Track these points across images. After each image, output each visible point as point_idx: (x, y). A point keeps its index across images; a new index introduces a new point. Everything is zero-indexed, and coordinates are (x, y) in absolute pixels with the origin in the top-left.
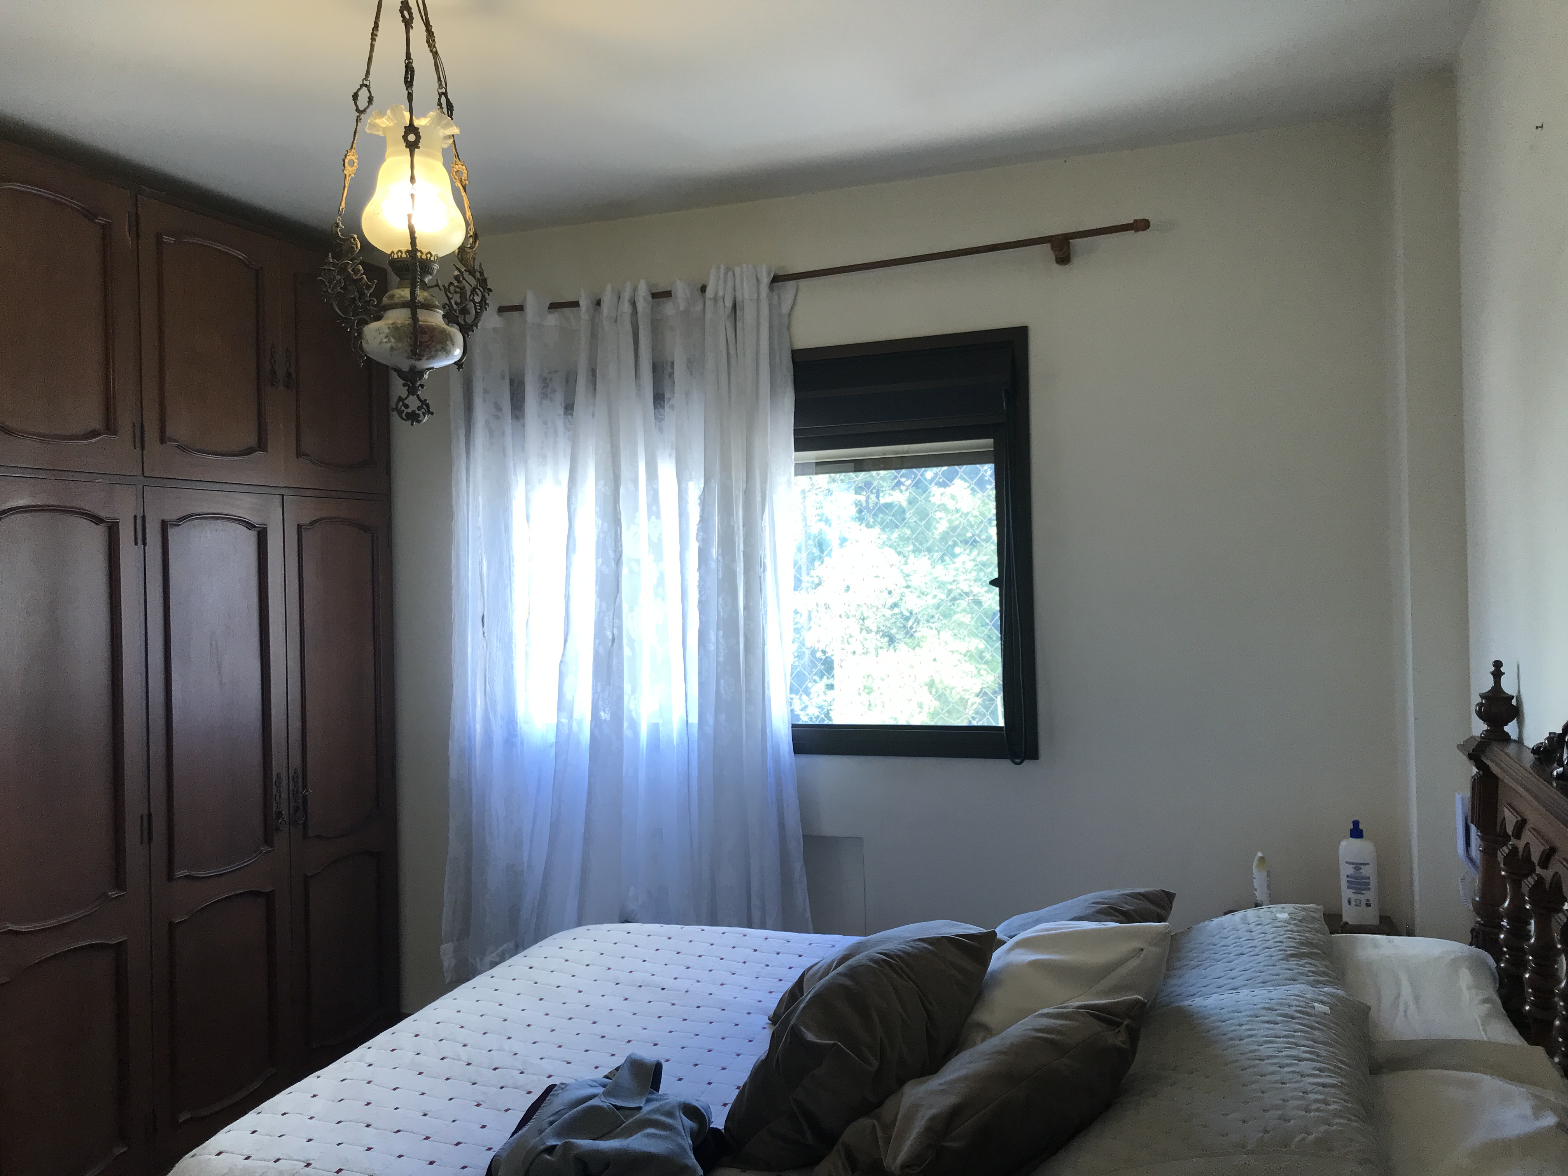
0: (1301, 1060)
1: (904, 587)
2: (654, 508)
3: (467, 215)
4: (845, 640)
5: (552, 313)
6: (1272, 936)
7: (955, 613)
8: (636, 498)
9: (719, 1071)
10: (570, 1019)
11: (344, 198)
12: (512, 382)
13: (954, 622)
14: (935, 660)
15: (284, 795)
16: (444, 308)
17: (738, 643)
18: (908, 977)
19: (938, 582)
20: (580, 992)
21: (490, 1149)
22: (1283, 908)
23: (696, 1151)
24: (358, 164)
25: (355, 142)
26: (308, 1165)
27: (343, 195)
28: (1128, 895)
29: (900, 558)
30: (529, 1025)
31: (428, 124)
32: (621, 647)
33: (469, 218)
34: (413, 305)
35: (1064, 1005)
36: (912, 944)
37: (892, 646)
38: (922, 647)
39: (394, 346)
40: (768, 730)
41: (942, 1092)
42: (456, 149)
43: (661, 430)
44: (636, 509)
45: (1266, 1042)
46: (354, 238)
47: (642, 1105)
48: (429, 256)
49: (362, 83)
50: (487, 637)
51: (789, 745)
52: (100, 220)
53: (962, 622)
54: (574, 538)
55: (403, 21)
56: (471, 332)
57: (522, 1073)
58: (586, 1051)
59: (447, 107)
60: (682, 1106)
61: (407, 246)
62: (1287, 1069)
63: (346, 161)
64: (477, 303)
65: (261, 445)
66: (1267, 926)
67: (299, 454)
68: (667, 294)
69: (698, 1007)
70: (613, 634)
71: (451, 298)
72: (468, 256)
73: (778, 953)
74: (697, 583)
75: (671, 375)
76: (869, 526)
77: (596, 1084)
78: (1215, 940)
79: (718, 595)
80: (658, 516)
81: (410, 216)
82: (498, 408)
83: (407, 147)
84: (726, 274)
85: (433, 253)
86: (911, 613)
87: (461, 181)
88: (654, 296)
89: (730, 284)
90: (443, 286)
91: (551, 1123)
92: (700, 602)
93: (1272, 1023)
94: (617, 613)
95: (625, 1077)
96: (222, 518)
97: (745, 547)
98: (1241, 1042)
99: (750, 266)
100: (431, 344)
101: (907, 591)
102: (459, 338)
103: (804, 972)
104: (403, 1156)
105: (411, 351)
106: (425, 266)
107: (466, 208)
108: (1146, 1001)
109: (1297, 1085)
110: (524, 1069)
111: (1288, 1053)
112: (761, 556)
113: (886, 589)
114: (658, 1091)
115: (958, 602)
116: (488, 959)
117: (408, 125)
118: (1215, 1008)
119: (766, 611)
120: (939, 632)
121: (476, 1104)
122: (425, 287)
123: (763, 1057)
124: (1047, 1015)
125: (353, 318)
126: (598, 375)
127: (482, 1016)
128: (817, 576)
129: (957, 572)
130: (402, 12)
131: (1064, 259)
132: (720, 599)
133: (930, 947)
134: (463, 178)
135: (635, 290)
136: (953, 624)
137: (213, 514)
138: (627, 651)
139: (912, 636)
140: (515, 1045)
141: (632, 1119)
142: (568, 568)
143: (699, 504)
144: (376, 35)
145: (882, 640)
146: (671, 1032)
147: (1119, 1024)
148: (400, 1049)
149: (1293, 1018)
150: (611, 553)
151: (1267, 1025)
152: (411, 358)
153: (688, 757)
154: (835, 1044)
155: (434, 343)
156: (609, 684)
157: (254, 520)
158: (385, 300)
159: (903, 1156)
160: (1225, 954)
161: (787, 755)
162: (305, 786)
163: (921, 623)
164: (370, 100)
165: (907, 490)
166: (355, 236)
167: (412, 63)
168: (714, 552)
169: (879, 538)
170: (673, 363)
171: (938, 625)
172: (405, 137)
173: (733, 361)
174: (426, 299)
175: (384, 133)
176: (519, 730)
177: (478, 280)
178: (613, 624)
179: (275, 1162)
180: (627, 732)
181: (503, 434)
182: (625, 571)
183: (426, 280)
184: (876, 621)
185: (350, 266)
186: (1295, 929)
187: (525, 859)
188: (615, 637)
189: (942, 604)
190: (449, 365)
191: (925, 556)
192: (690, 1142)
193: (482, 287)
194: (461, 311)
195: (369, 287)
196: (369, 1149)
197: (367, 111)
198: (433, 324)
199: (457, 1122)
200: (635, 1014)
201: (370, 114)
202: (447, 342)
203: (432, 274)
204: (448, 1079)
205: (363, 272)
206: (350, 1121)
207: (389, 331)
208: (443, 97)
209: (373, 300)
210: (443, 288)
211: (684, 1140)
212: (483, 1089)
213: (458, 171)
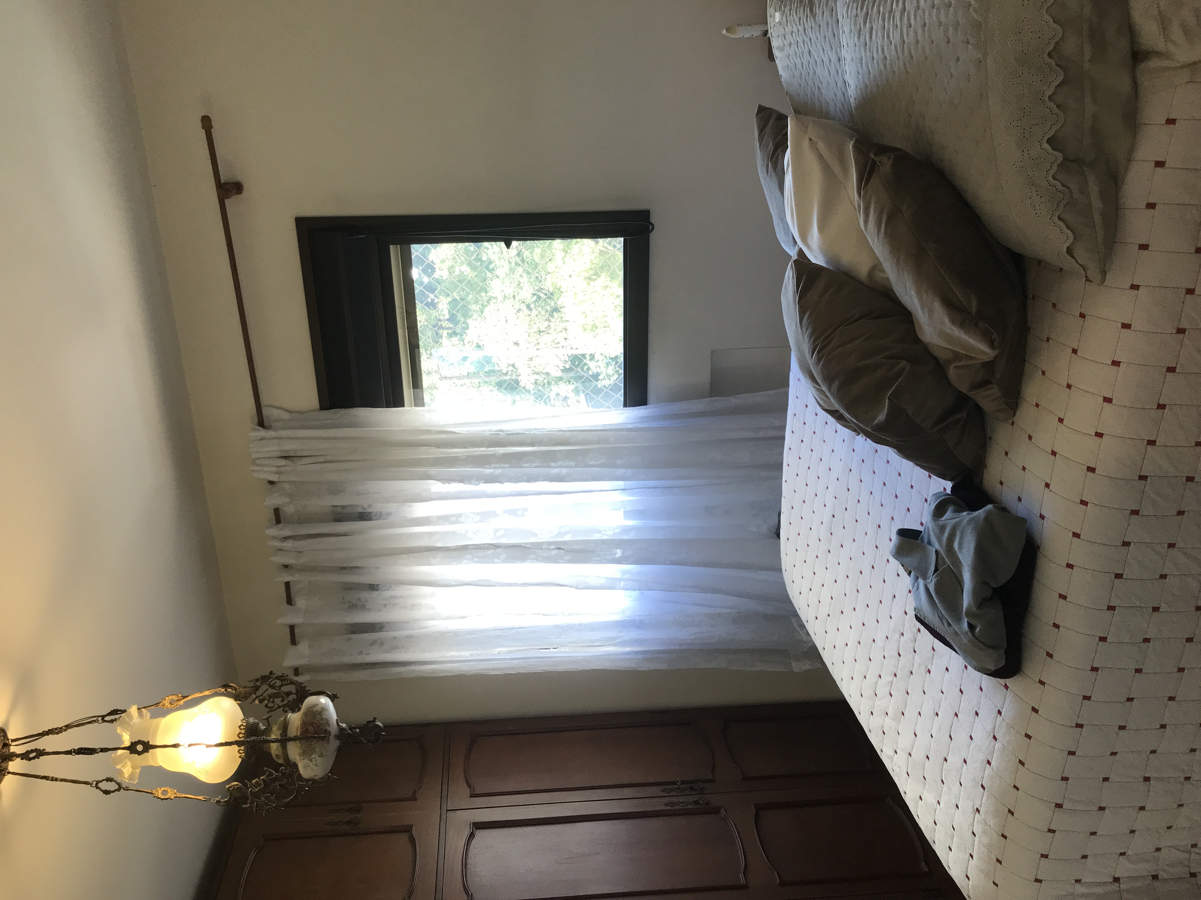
0: (904, 8)
1: (514, 301)
2: (453, 519)
3: (208, 694)
4: (556, 346)
5: (295, 603)
6: (794, 26)
7: (534, 260)
8: (446, 533)
9: (901, 479)
10: (858, 591)
11: (195, 797)
12: (353, 632)
13: (540, 260)
14: (570, 276)
15: (681, 799)
16: (286, 712)
17: (560, 451)
18: (832, 333)
19: (510, 274)
20: (836, 581)
21: (966, 667)
22: (771, 17)
23: (973, 508)
24: (165, 787)
25: (146, 791)
26: (978, 810)
27: (194, 799)
28: (760, 145)
29: (492, 302)
30: (864, 624)
31: (129, 733)
32: (565, 543)
33: (211, 692)
34: (284, 741)
35: (857, 207)
36: (804, 328)
37: (560, 309)
38: (560, 286)
39: (318, 754)
40: (629, 427)
41: (931, 311)
42: (152, 706)
43: (389, 514)
44: (454, 533)
45: (888, 37)
46: (230, 787)
47: (934, 550)
48: (242, 727)
49: (95, 788)
50: (557, 646)
51: (641, 409)
53: (541, 255)
54: (478, 581)
55: (38, 758)
56: (306, 688)
57: (903, 634)
58: (884, 581)
59: (115, 715)
60: (935, 518)
61: (235, 748)
62: (912, 22)
63: (163, 797)
64: (282, 683)
65: (408, 830)
66: (786, 30)
67: (414, 798)
68: (277, 511)
69: (848, 490)
70: (554, 549)
71: (278, 705)
72: (243, 692)
73: (805, 424)
74: (513, 484)
75: (343, 507)
76: (467, 327)
77: (916, 584)
78: (797, 74)
79: (523, 467)
80: (459, 516)
81: (208, 746)
82: (374, 643)
83: (148, 752)
84: (258, 465)
85: (240, 723)
86: (534, 295)
87: (178, 700)
88: (278, 521)
89: (267, 462)
90: (268, 713)
91: (949, 625)
92: (529, 480)
93: (872, 31)
94: (538, 546)
95: (912, 560)
96: (465, 859)
97: (483, 447)
98: (888, 58)
99: (251, 446)
100: (317, 724)
101: (517, 299)
102: (310, 700)
103: (823, 409)
104: (971, 736)
105: (322, 740)
106: (250, 730)
107: (202, 695)
108: (854, 139)
109: (927, 14)
110: (899, 632)
111: (898, 20)
112: (491, 434)
113: (516, 314)
114: (922, 532)
115: (525, 258)
116: (804, 638)
117: (129, 751)
118: (858, 78)
119: (535, 429)
120: (549, 273)
121: (928, 673)
122: (268, 731)
123: (896, 450)
124: (866, 222)
125: (297, 786)
126: (344, 565)
127: (856, 661)
128: (507, 368)
129: (502, 258)
130: (30, 759)
131: (237, 188)
132: (525, 465)
133: (807, 315)
134: (176, 699)
135: (274, 538)
136: (542, 261)
137: (463, 867)
138: (567, 538)
139: (552, 294)
140: (880, 638)
141: (946, 559)
142: (502, 585)
143: (449, 484)
144: (53, 777)
145: (555, 317)
146: (869, 513)
147: (874, 162)
148: (883, 728)
149: (867, 13)
150: (490, 552)
151: (874, 36)
152: (329, 739)
153: (649, 488)
154: (889, 399)
155: (316, 721)
156: (594, 551)
157: (467, 832)
158: (281, 761)
159: (984, 347)
160: (809, 66)
161: (647, 411)
162: (674, 783)
163: (542, 287)
164: (108, 780)
165: (438, 298)
166: (227, 786)
167: (74, 750)
168: (488, 471)
169: (476, 320)
170: (333, 506)
171: (543, 273)
172: (139, 753)
173: (330, 458)
174: (279, 729)
175: (138, 768)
176: (630, 618)
177: (262, 683)
178: (546, 549)
179: (975, 836)
180: (631, 536)
181: (395, 638)
182: (504, 541)
183: (263, 728)
184: (541, 322)
185: (253, 791)
186: (788, 7)
187: (728, 611)
188: (556, 547)
189: (527, 270)
190: (334, 706)
191: (490, 284)
192: (965, 513)
193: (268, 680)
194: (289, 697)
195: (271, 774)
196: (965, 761)
197: (119, 782)
198: (299, 723)
199: (943, 690)
200: (854, 540)
201: (122, 780)
202: (315, 709)
203: (258, 724)
204: (908, 693)
205: (257, 779)
206: (942, 773)
207: (306, 759)
208: (106, 719)
209: (281, 771)
210: (270, 713)
211: (964, 519)
212: (916, 666)
213: (171, 703)
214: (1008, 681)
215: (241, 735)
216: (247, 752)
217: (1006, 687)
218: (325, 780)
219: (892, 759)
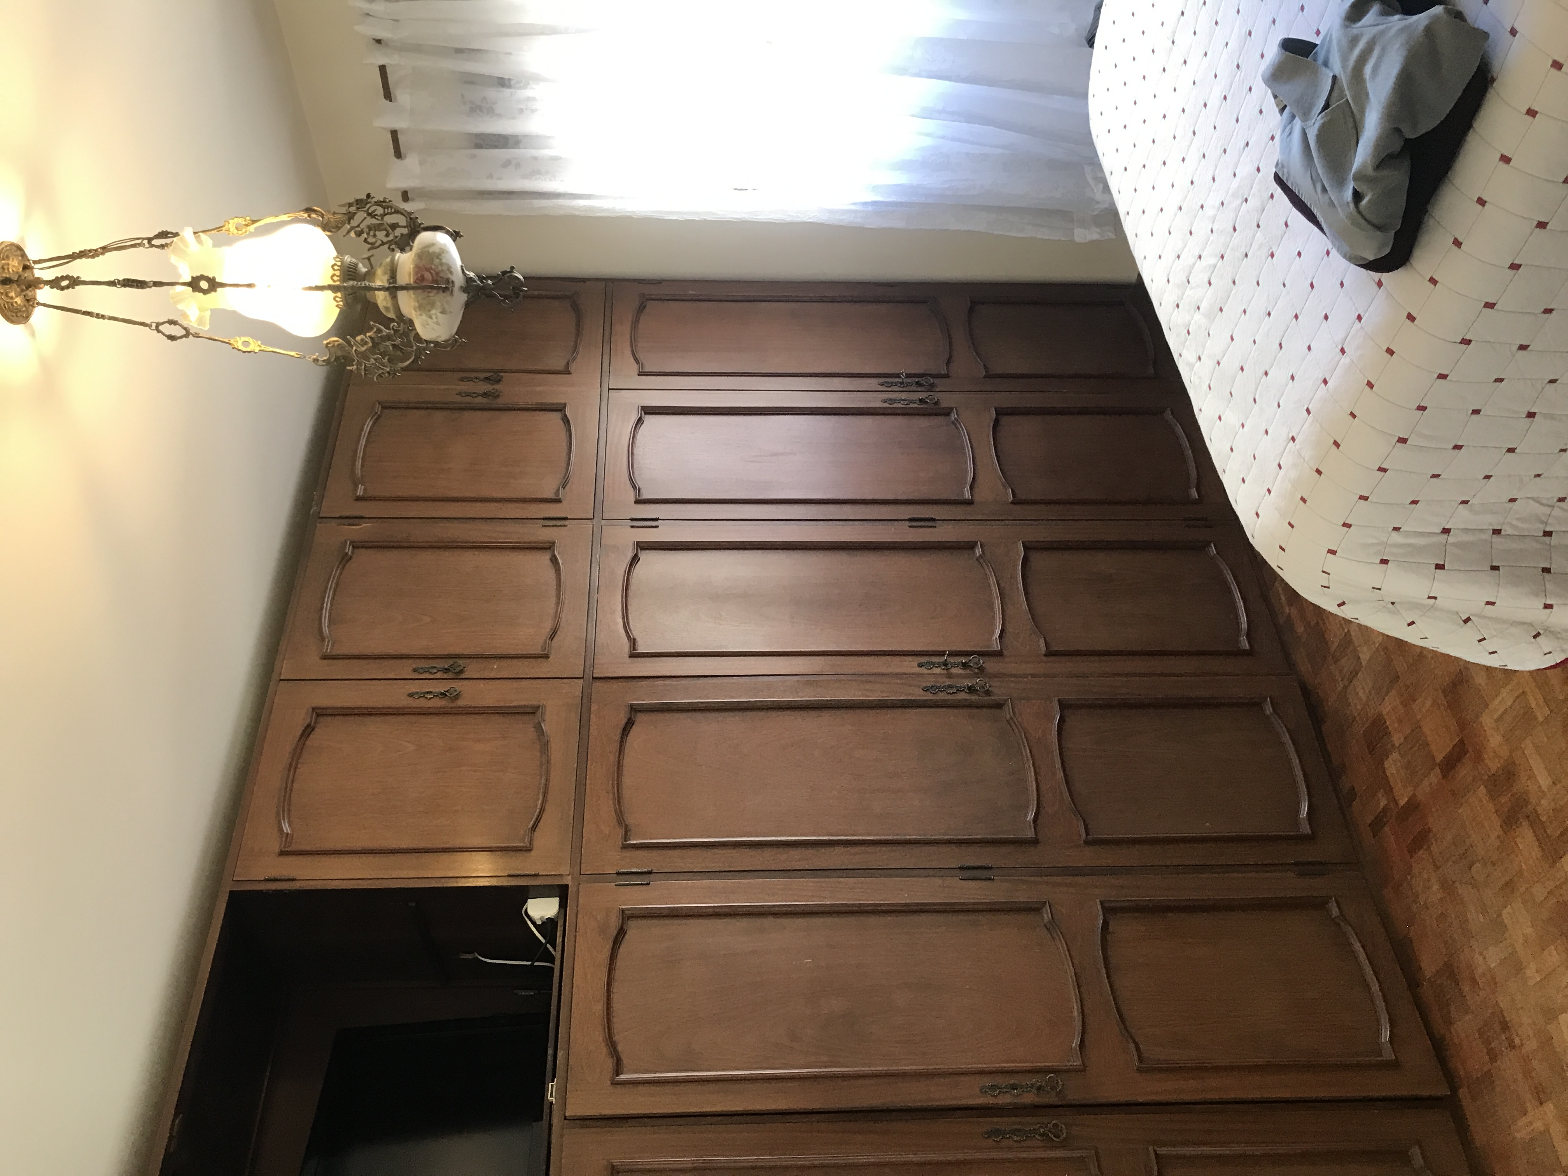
3: (286, 219)
5: (396, 98)
10: (1194, 133)
12: (478, 146)
15: (903, 396)
16: (393, 250)
20: (1165, 117)
21: (1328, 253)
24: (246, 337)
25: (222, 340)
26: (1293, 439)
27: (284, 354)
30: (1192, 183)
31: (187, 264)
33: (288, 217)
34: (393, 289)
39: (440, 311)
42: (213, 230)
46: (328, 343)
47: (1332, 75)
48: (336, 268)
49: (156, 331)
52: (349, 550)
55: (73, 288)
56: (418, 220)
57: (1246, 200)
58: (1237, 121)
59: (165, 238)
60: (1347, 23)
61: (329, 294)
63: (244, 349)
64: (384, 211)
65: (560, 408)
67: (567, 372)
71: (382, 241)
72: (332, 220)
77: (1289, 127)
82: (507, 164)
83: (215, 291)
85: (334, 262)
87: (247, 225)
90: (369, 250)
91: (1324, 190)
95: (1294, 89)
96: (632, 454)
100: (434, 271)
102: (424, 237)
104: (1309, 346)
105: (444, 292)
106: (349, 273)
107: (278, 220)
110: (1243, 196)
114: (1316, 45)
116: (1099, 196)
117: (190, 289)
121: (1270, 258)
122: (370, 274)
125: (415, 348)
126: (461, 46)
127: (1170, 233)
130: (62, 289)
134: (244, 223)
137: (629, 457)
140: (1213, 202)
141: (1346, 90)
144: (98, 314)
146: (1238, 12)
148: (1189, 326)
152: (452, 291)
155: (433, 267)
157: (634, 418)
158: (391, 315)
162: (898, 376)
164: (172, 322)
166: (325, 342)
167: (119, 281)
172: (205, 292)
174: (385, 273)
175: (207, 311)
177: (357, 209)
179: (1281, 468)
181: (536, 158)
183: (364, 270)
185: (358, 349)
190: (457, 247)
193: (366, 205)
194: (396, 231)
195: (379, 331)
196: (1292, 378)
197: (185, 326)
198: (412, 266)
199: (1285, 283)
200: (1206, 54)
201: (188, 324)
202: (431, 250)
203: (356, 265)
204: (1234, 282)
205: (362, 336)
206: (1256, 390)
207: (424, 315)
208: (153, 242)
209: (393, 327)
210: (371, 251)
211: (1391, 27)
212: (1255, 246)
213: (237, 228)
214: (1385, 277)
215: (335, 278)
216: (345, 299)
217: (1380, 284)
218: (452, 343)
219: (1192, 366)
